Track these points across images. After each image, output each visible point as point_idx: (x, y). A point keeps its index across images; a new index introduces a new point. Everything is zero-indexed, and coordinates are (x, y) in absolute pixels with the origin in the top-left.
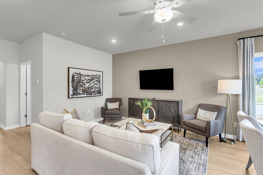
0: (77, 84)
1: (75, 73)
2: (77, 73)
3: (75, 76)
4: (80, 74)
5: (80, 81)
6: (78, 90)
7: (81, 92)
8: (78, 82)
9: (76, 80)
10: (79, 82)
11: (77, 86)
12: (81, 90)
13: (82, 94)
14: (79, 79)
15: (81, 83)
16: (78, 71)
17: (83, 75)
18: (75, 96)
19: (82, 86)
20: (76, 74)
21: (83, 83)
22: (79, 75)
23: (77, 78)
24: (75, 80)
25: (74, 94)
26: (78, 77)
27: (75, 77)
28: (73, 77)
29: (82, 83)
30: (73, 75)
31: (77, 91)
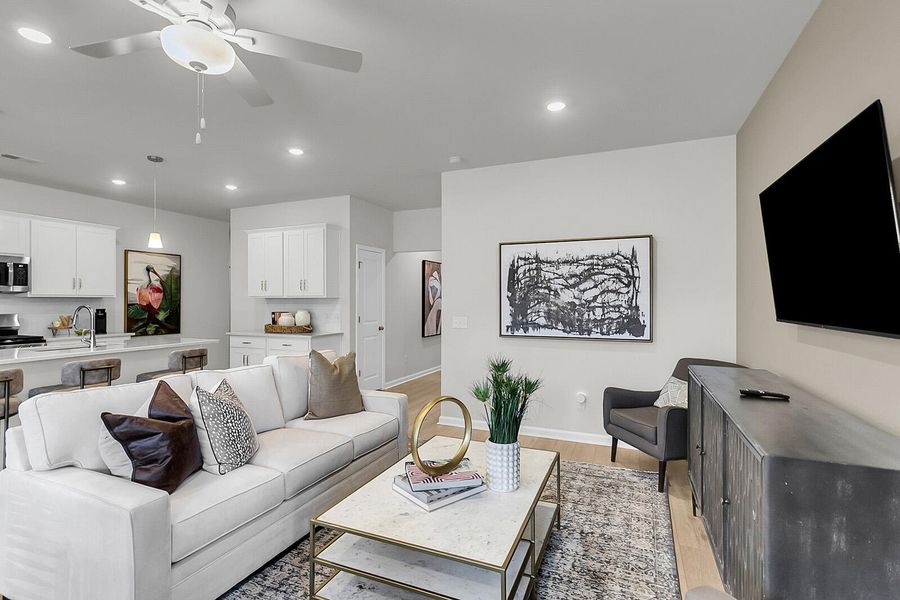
0: (526, 295)
1: (520, 258)
2: (525, 259)
3: (518, 267)
4: (537, 258)
5: (537, 283)
6: (529, 311)
7: (542, 321)
8: (529, 286)
9: (523, 282)
10: (534, 284)
11: (525, 299)
12: (542, 314)
13: (545, 326)
14: (532, 278)
15: (541, 291)
16: (530, 251)
17: (547, 262)
18: (521, 332)
19: (545, 299)
20: (521, 262)
21: (550, 290)
22: (532, 263)
23: (527, 275)
24: (519, 280)
25: (515, 326)
26: (529, 270)
27: (521, 270)
28: (513, 271)
29: (545, 288)
30: (513, 265)
31: (525, 315)
